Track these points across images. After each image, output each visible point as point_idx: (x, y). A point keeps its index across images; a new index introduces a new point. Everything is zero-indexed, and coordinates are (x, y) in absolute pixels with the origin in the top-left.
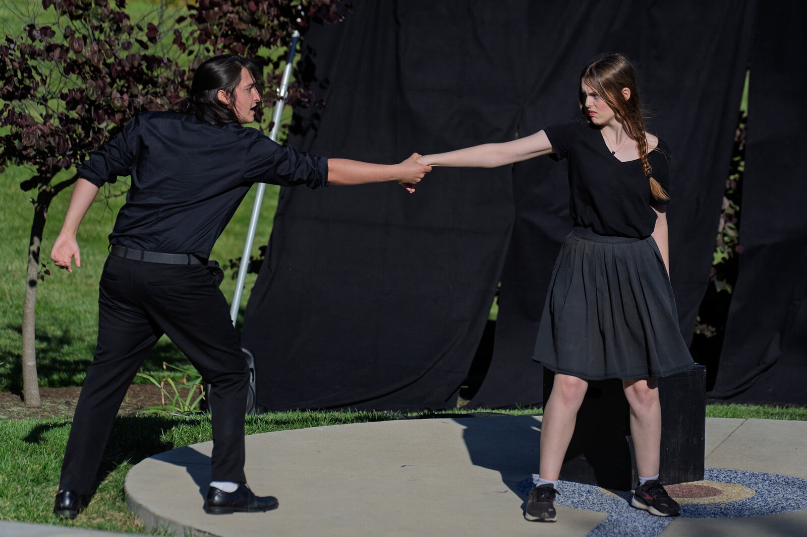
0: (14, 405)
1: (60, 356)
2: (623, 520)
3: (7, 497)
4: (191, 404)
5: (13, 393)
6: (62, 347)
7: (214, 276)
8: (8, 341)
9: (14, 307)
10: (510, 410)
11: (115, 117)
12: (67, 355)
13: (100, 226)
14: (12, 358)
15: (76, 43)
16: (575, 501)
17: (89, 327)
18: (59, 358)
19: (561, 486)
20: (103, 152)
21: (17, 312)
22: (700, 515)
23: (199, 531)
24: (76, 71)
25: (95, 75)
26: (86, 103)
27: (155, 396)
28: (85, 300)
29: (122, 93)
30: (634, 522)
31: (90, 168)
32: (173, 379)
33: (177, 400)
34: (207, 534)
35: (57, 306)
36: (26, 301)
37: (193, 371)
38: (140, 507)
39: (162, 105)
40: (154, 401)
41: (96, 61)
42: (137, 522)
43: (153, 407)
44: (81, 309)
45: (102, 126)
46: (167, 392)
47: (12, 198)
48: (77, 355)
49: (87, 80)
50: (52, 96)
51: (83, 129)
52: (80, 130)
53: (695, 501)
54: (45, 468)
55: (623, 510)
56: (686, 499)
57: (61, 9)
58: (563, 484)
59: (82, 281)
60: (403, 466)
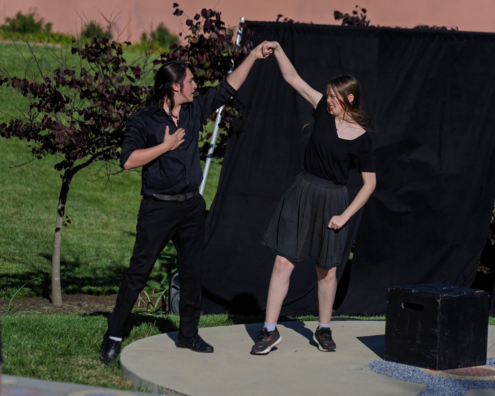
0: (45, 305)
1: (73, 274)
2: (436, 389)
3: (45, 365)
5: (44, 297)
6: (75, 269)
8: (40, 264)
9: (44, 243)
10: (361, 316)
11: (114, 124)
12: (78, 274)
14: (43, 275)
15: (88, 79)
16: (406, 376)
18: (73, 276)
19: (396, 367)
21: (46, 246)
22: (485, 388)
23: (168, 389)
24: (89, 96)
26: (95, 116)
28: (89, 239)
30: (443, 391)
34: (173, 392)
35: (71, 243)
36: (55, 239)
38: (130, 373)
41: (101, 90)
42: (128, 382)
44: (86, 245)
45: (107, 130)
46: (143, 299)
47: (43, 173)
48: (84, 274)
49: (96, 101)
50: (75, 110)
51: (93, 133)
53: (481, 378)
54: (69, 346)
55: (436, 383)
56: (475, 377)
57: (82, 55)
58: (398, 365)
59: (87, 227)
60: (296, 351)
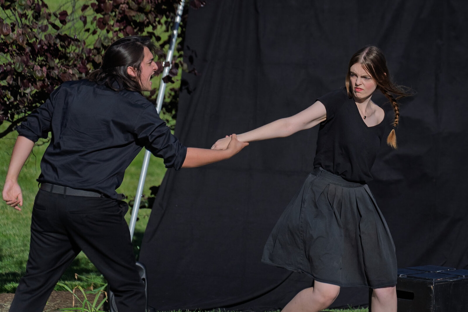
4: (96, 307)
7: (121, 208)
10: (343, 309)
11: (37, 84)
13: (26, 168)
15: (5, 28)
17: (18, 247)
20: (36, 114)
24: (6, 49)
25: (20, 52)
26: (14, 74)
27: (69, 300)
28: (14, 226)
29: (41, 66)
31: (27, 127)
32: (83, 287)
33: (86, 303)
37: (98, 280)
39: (73, 74)
40: (68, 304)
41: (21, 41)
43: (67, 309)
44: (11, 233)
45: (28, 91)
46: (78, 297)
48: (8, 269)
49: (14, 56)
51: (11, 95)
52: (9, 95)
